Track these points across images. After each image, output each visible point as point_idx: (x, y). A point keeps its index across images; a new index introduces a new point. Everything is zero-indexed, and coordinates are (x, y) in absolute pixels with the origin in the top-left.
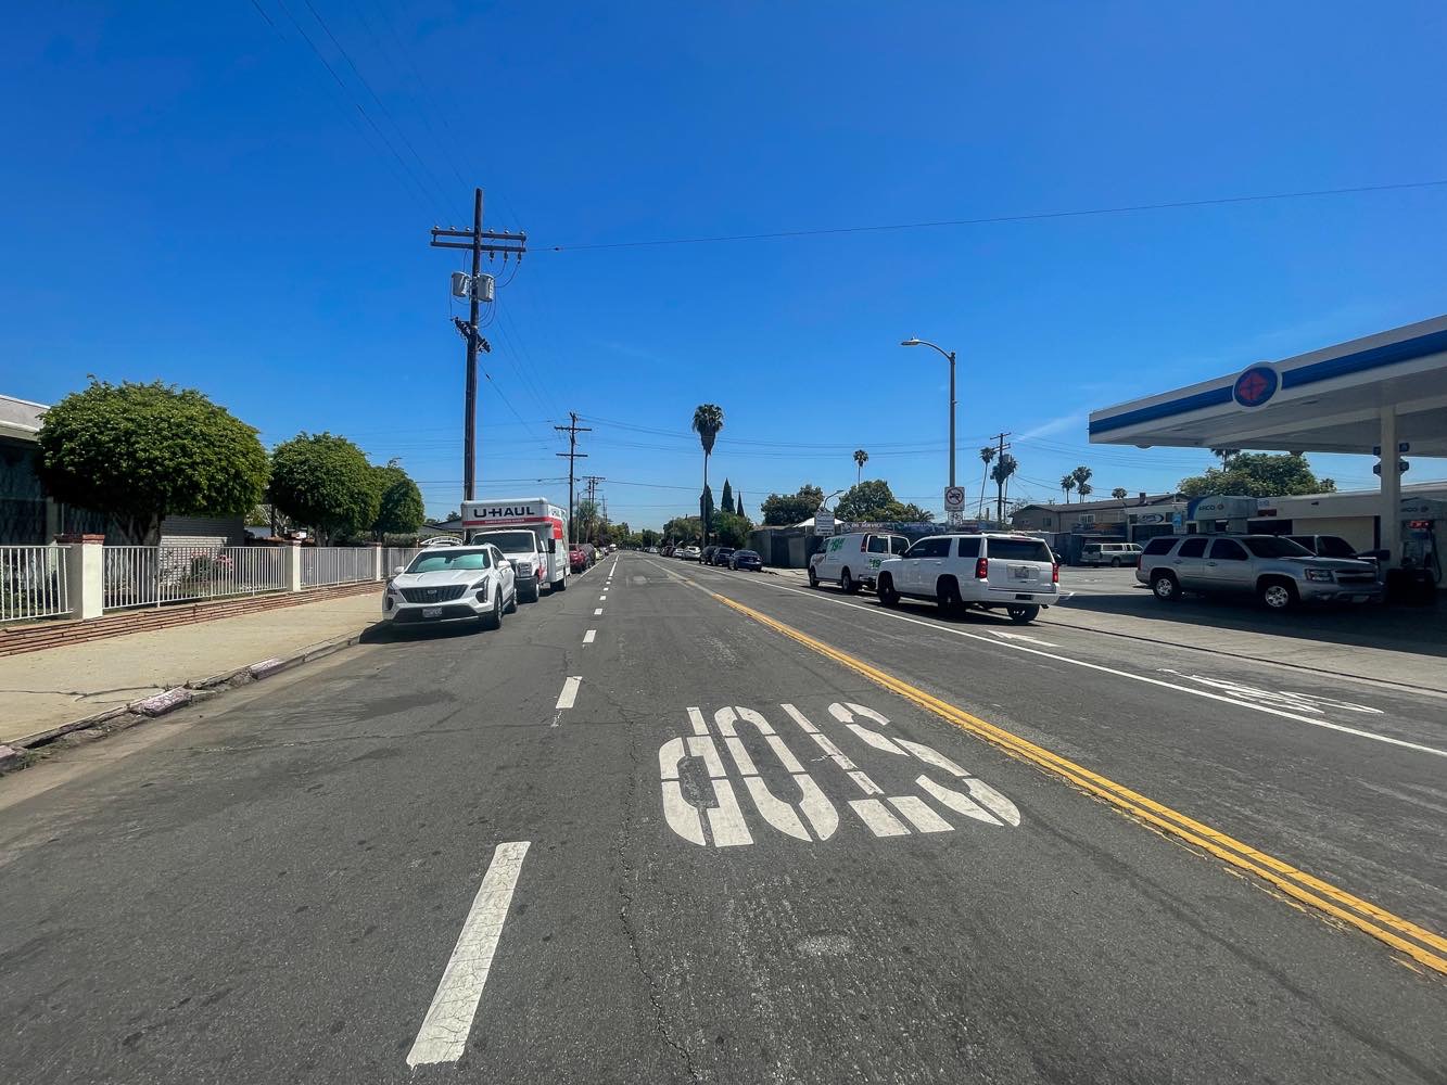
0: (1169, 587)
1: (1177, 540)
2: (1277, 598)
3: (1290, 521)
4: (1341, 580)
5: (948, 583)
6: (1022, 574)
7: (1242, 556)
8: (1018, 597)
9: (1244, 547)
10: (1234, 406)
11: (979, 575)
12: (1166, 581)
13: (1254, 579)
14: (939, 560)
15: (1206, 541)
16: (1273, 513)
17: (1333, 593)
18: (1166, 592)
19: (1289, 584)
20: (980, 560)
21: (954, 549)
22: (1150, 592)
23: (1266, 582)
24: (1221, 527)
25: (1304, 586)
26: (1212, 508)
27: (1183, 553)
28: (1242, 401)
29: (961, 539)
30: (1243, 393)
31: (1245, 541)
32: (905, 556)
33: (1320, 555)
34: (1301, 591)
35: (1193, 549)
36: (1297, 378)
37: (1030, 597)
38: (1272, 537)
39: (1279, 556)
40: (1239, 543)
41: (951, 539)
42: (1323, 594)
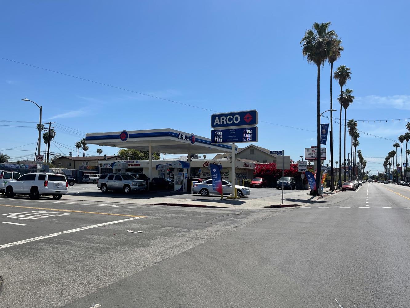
0: (105, 189)
1: (108, 175)
2: (127, 190)
4: (138, 185)
5: (34, 189)
7: (121, 180)
10: (119, 140)
11: (45, 186)
12: (104, 187)
13: (123, 186)
14: (31, 181)
15: (114, 175)
17: (137, 188)
18: (104, 190)
20: (45, 181)
21: (37, 178)
22: (101, 191)
24: (120, 170)
25: (132, 187)
26: (117, 165)
27: (109, 179)
29: (39, 175)
32: (18, 180)
35: (111, 178)
36: (133, 135)
37: (60, 192)
39: (129, 179)
40: (121, 176)
41: (36, 175)
42: (135, 189)
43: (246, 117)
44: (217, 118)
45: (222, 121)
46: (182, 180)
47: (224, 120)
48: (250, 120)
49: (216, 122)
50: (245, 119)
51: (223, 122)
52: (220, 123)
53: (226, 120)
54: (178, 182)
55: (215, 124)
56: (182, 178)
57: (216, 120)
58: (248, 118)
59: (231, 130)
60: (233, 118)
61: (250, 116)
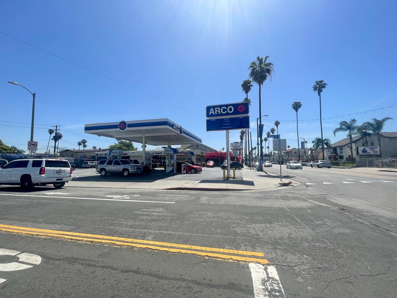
0: (104, 173)
1: (106, 160)
2: (126, 174)
3: (129, 156)
4: (136, 169)
5: (26, 178)
6: (59, 172)
7: (119, 164)
8: (57, 180)
9: (120, 162)
10: (118, 129)
11: (40, 173)
12: (104, 171)
13: (122, 170)
14: (22, 169)
15: (113, 161)
16: (126, 154)
17: (135, 172)
19: (128, 170)
20: (42, 168)
21: (30, 165)
22: (100, 174)
23: (124, 170)
24: (116, 157)
25: (131, 171)
26: (114, 153)
27: (108, 164)
28: (120, 128)
29: (33, 161)
30: (121, 127)
31: (120, 161)
32: (4, 167)
33: (133, 164)
34: (130, 172)
35: (110, 163)
36: (131, 125)
37: (62, 179)
38: (126, 160)
39: (127, 164)
40: (119, 161)
41: (29, 161)
42: (133, 172)
43: (240, 107)
44: (212, 109)
45: (216, 111)
46: (173, 164)
47: (219, 111)
48: (243, 110)
49: (211, 112)
50: (238, 110)
51: (218, 112)
52: (215, 113)
53: (220, 111)
54: (170, 165)
55: (210, 114)
56: (173, 162)
57: (211, 111)
58: (241, 108)
59: (225, 119)
60: (227, 109)
61: (243, 107)
